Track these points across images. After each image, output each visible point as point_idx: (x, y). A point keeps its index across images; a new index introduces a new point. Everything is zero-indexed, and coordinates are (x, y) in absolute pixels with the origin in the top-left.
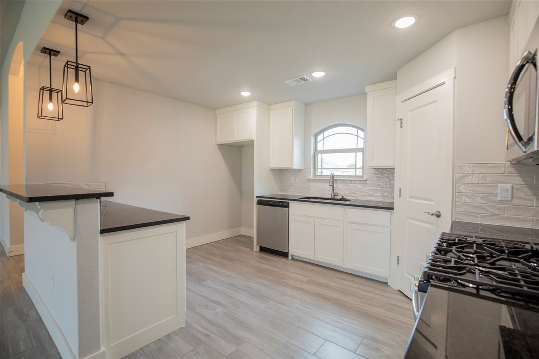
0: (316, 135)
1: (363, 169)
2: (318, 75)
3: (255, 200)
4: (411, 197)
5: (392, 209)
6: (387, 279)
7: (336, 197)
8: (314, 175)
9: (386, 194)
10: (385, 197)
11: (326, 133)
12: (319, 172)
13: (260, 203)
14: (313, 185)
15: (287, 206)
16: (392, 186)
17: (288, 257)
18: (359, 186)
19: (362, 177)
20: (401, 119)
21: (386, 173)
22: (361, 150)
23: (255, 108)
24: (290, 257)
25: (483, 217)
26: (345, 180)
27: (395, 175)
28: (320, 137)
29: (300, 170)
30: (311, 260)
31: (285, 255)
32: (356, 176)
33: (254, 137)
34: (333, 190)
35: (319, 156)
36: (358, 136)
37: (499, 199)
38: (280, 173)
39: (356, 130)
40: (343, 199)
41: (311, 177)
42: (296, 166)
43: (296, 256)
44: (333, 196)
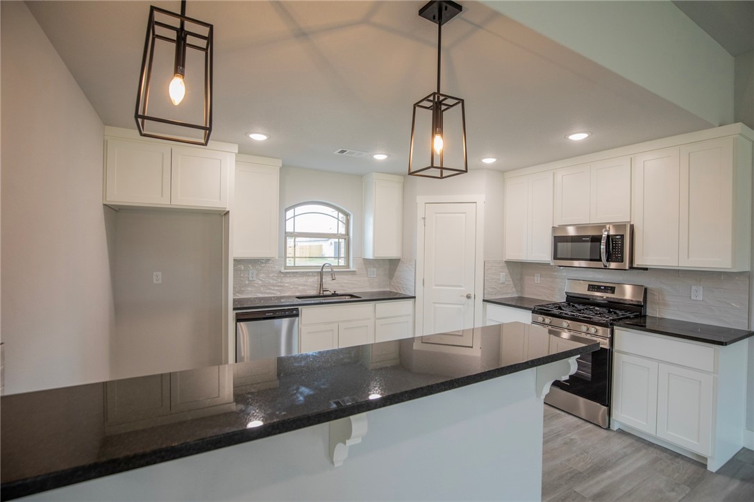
1: (348, 257)
2: (380, 157)
3: (232, 315)
4: (437, 285)
5: (414, 298)
7: (325, 293)
8: (286, 267)
9: (374, 283)
10: (373, 286)
11: (299, 210)
12: (290, 263)
13: (243, 317)
15: (297, 314)
20: (424, 219)
23: (233, 156)
25: (495, 294)
32: (339, 266)
33: (229, 205)
34: (321, 285)
36: (338, 219)
40: (335, 295)
41: (281, 269)
44: (322, 292)
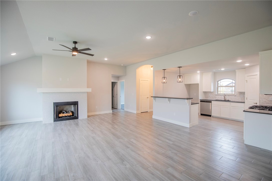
0: (218, 82)
1: (235, 92)
2: (223, 69)
3: (199, 101)
4: (250, 100)
5: (245, 103)
6: (243, 121)
7: (226, 100)
8: (218, 93)
9: (242, 99)
10: (242, 100)
11: (221, 81)
12: (219, 93)
13: (201, 101)
14: (217, 96)
15: (211, 102)
16: (244, 97)
17: (211, 116)
18: (234, 97)
19: (235, 94)
20: (247, 81)
21: (243, 93)
22: (234, 86)
23: (199, 75)
24: (212, 116)
25: (267, 104)
26: (229, 95)
27: (245, 94)
28: (219, 82)
29: (213, 92)
30: (219, 117)
31: (210, 116)
32: (232, 94)
33: (199, 83)
34: (225, 98)
35: (219, 88)
37: (270, 100)
38: (205, 93)
39: (232, 80)
40: (228, 100)
41: (217, 94)
42: (212, 91)
43: (214, 116)
